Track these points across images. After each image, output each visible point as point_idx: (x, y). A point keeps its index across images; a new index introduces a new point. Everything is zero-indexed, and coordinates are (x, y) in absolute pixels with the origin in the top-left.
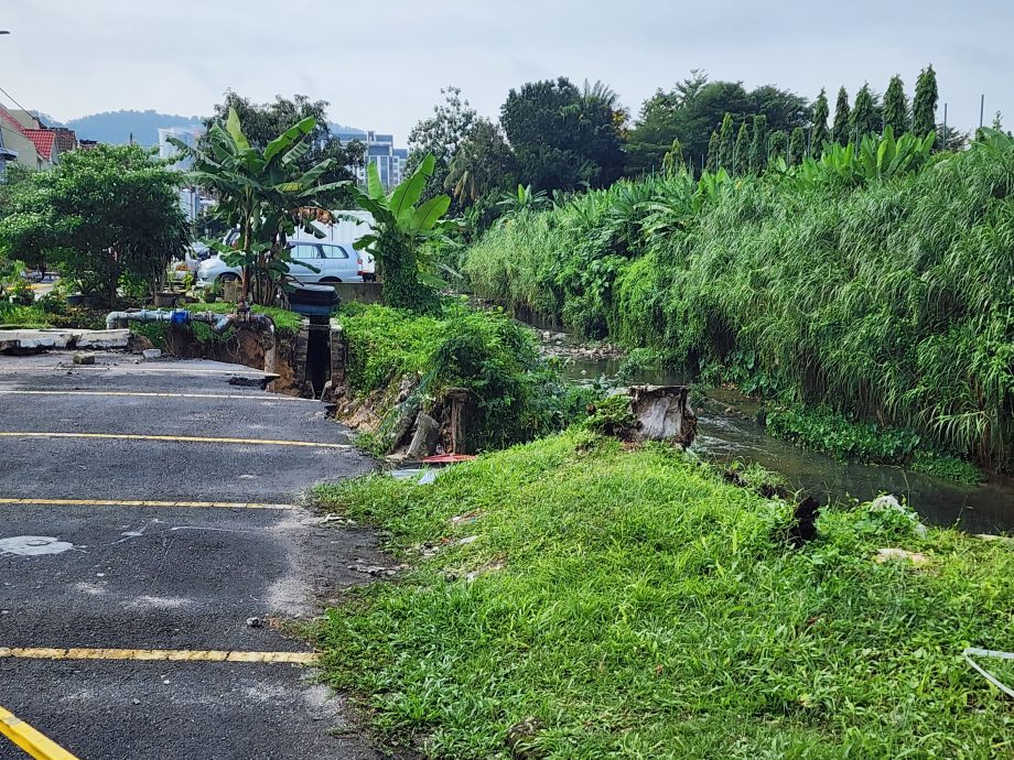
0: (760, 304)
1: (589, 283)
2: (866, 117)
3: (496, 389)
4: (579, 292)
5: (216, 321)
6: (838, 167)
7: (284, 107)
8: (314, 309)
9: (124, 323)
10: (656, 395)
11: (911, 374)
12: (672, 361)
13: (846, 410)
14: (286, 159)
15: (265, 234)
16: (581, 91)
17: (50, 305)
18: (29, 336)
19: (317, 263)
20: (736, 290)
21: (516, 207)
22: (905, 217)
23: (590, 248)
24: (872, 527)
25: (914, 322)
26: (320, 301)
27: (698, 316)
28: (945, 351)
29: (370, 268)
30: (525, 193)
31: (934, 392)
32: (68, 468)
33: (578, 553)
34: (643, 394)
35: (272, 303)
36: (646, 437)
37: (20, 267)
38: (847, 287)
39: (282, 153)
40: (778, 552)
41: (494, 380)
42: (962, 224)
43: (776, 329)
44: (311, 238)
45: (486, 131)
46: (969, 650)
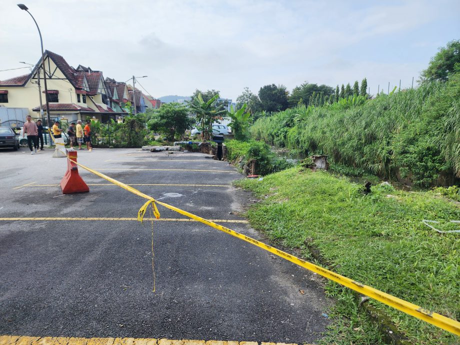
0: (324, 138)
1: (280, 134)
2: (348, 92)
3: (263, 159)
4: (278, 136)
5: (198, 144)
6: (343, 104)
7: (209, 93)
8: (218, 141)
9: (178, 144)
10: (319, 158)
11: (362, 154)
12: (301, 152)
13: (345, 164)
14: (212, 105)
15: (207, 123)
16: (278, 87)
17: (159, 141)
18: (158, 148)
19: (219, 130)
20: (317, 135)
21: (263, 116)
22: (361, 116)
23: (281, 125)
24: (383, 189)
25: (363, 142)
26: (219, 139)
27: (308, 141)
28: (371, 149)
29: (230, 131)
30: (264, 113)
31: (368, 159)
32: (175, 177)
33: (308, 197)
34: (316, 158)
35: (209, 140)
36: (317, 168)
37: (152, 132)
38: (346, 133)
39: (211, 103)
40: (362, 196)
41: (262, 157)
42: (375, 117)
43: (328, 145)
44: (218, 124)
45: (255, 98)
46: (424, 221)
